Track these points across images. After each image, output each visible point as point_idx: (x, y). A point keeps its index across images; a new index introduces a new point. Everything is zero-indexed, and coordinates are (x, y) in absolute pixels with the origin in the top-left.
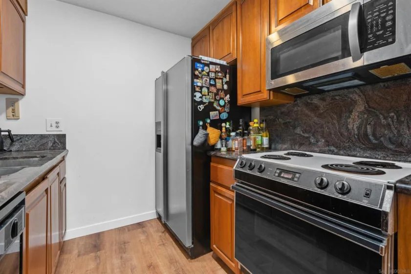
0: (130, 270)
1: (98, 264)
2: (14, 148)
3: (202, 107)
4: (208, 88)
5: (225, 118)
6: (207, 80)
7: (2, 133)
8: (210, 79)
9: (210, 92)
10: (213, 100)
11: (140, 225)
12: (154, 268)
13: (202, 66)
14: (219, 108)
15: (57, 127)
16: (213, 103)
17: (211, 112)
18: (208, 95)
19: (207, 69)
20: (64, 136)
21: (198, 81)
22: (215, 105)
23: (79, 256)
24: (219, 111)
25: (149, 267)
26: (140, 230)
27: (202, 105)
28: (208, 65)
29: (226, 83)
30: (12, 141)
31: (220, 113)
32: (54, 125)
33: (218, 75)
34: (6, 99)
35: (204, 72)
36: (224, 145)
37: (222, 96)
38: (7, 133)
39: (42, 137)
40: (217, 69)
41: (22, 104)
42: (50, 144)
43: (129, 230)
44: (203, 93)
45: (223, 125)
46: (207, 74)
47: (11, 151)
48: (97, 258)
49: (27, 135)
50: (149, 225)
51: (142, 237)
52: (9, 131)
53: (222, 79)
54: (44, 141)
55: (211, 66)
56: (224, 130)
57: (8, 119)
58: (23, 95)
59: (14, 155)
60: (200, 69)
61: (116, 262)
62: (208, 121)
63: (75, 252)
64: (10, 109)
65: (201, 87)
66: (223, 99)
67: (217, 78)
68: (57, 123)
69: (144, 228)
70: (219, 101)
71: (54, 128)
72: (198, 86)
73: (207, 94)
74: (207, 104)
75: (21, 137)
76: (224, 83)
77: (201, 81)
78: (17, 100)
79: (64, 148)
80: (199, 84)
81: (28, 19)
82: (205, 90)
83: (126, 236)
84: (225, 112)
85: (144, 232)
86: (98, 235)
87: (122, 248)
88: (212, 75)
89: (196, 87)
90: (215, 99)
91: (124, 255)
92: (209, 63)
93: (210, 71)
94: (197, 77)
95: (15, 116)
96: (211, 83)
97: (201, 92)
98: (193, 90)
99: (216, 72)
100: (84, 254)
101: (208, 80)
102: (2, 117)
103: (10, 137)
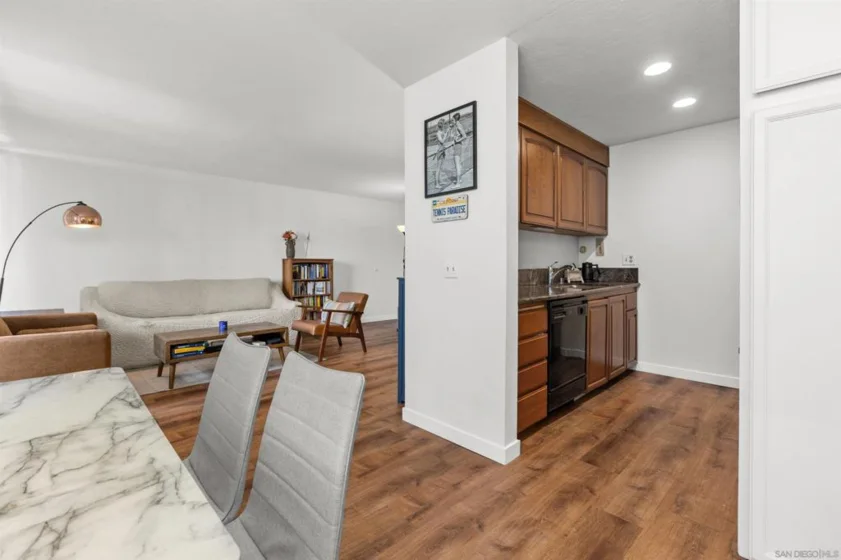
2: (600, 279)
15: (631, 261)
20: (636, 270)
30: (599, 273)
32: (629, 259)
34: (597, 240)
38: (595, 267)
39: (620, 270)
41: (606, 242)
42: (625, 278)
47: (598, 280)
49: (609, 269)
52: (597, 265)
54: (620, 274)
57: (597, 255)
58: (606, 235)
64: (599, 247)
68: (631, 257)
71: (628, 263)
75: (605, 270)
78: (602, 240)
79: (637, 281)
81: (611, 170)
86: (667, 378)
95: (601, 253)
102: (594, 254)
103: (598, 270)
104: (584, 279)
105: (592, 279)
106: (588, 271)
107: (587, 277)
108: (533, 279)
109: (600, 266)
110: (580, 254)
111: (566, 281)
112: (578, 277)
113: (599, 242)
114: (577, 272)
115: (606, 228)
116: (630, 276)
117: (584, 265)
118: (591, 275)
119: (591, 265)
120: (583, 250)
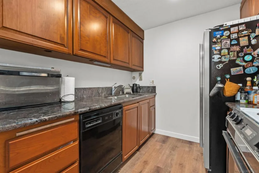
0: (170, 160)
1: (160, 148)
2: (141, 91)
3: (221, 66)
4: (228, 49)
5: (252, 72)
6: (227, 43)
7: (137, 86)
8: (231, 40)
9: (232, 51)
10: (235, 58)
11: (191, 143)
12: (182, 167)
13: (221, 32)
14: (244, 64)
15: (153, 83)
16: (235, 60)
17: (231, 69)
18: (229, 54)
19: (227, 33)
20: (155, 87)
21: (217, 45)
22: (237, 62)
23: (156, 141)
24: (243, 66)
25: (180, 164)
26: (188, 145)
27: (221, 64)
28: (229, 29)
29: (256, 37)
30: (140, 89)
31: (244, 68)
32: (152, 82)
33: (242, 34)
34: (139, 73)
35: (224, 37)
36: (243, 98)
37: (248, 52)
38: (138, 86)
39: (148, 87)
40: (241, 29)
42: (151, 90)
43: (182, 142)
44: (222, 54)
45: (249, 79)
46: (227, 37)
47: (140, 92)
48: (162, 146)
49: (144, 86)
50: (195, 145)
51: (187, 149)
52: (139, 85)
53: (249, 36)
54: (149, 89)
55: (232, 29)
56: (249, 83)
58: (143, 71)
59: (141, 94)
60: (218, 36)
61: (168, 152)
62: (228, 76)
63: (156, 139)
64: (140, 77)
65: (220, 50)
66: (250, 54)
67: (241, 37)
69: (191, 145)
70: (243, 57)
71: (152, 84)
72: (216, 50)
73: (227, 54)
74: (227, 62)
75: (143, 87)
76: (251, 39)
77: (220, 45)
78: (142, 73)
79: (155, 92)
80: (218, 48)
82: (225, 51)
83: (179, 144)
84: (253, 66)
85: (189, 147)
86: (168, 137)
87: (174, 148)
88: (234, 36)
89: (214, 51)
90: (238, 57)
91: (172, 152)
92: (229, 27)
93: (230, 34)
94: (215, 43)
95: (141, 79)
96: (233, 43)
97: (220, 54)
98: (211, 54)
99: (239, 32)
100: (158, 142)
101: (229, 42)
102: (138, 80)
103: (139, 87)
104: (133, 92)
105: (137, 92)
106: (135, 88)
107: (135, 91)
108: (102, 93)
109: (140, 86)
110: (133, 80)
111: (123, 93)
112: (130, 90)
113: (140, 75)
114: (129, 88)
115: (142, 67)
116: (153, 90)
117: (133, 85)
118: (137, 89)
119: (136, 85)
120: (134, 78)
